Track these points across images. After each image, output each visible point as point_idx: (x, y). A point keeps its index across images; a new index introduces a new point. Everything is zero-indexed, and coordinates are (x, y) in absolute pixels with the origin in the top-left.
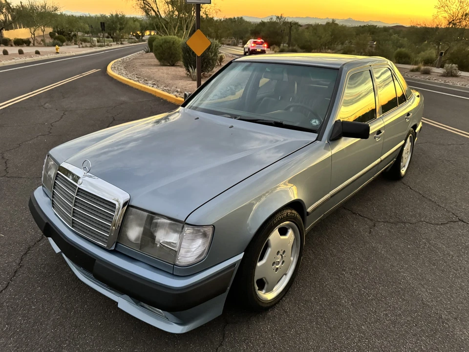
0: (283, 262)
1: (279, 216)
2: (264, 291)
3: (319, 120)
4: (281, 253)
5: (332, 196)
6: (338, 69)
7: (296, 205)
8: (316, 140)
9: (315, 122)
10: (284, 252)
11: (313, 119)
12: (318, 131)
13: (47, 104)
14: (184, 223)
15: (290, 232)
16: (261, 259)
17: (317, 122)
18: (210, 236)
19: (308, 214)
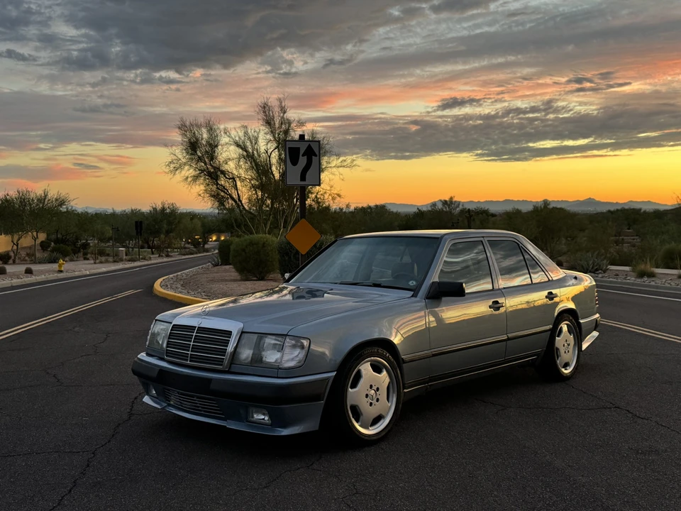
0: (378, 400)
1: (369, 350)
2: (359, 423)
3: (416, 280)
4: (375, 388)
5: (434, 355)
6: (437, 238)
7: (387, 345)
8: (412, 296)
9: (412, 283)
10: (378, 389)
11: (411, 280)
12: (415, 291)
13: (76, 329)
14: (287, 335)
15: (385, 372)
16: (354, 386)
17: (414, 283)
18: (306, 349)
19: (404, 362)
